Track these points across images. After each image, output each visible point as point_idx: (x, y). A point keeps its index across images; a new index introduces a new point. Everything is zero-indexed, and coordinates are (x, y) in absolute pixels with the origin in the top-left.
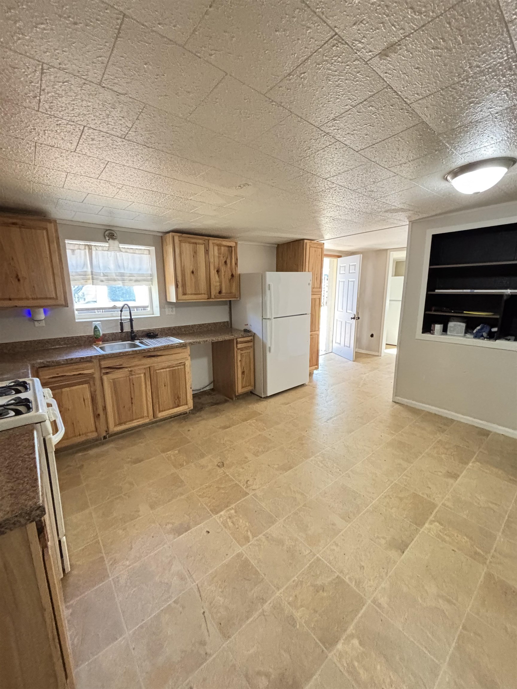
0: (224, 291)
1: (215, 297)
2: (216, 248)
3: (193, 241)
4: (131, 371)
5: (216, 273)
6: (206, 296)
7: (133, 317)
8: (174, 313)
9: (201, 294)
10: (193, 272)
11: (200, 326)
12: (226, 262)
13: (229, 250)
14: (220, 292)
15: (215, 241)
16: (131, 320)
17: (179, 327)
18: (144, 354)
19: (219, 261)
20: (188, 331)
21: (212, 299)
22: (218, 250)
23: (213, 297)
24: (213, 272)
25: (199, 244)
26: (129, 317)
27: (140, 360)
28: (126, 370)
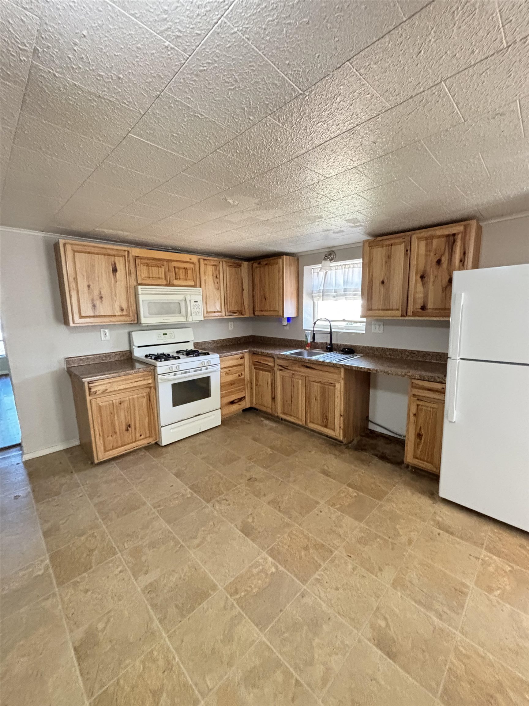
0: (430, 306)
1: (414, 314)
2: (423, 244)
3: (387, 242)
4: (293, 374)
5: (419, 280)
6: (399, 313)
7: (333, 330)
8: (381, 331)
9: (392, 310)
10: (383, 282)
11: (412, 352)
12: (439, 262)
13: (448, 241)
14: (423, 308)
15: (422, 234)
16: (331, 333)
17: (383, 349)
18: (303, 364)
19: (426, 262)
20: (394, 356)
21: (409, 316)
22: (427, 245)
23: (410, 313)
24: (414, 277)
25: (396, 244)
26: (329, 330)
27: (299, 367)
28: (292, 372)
